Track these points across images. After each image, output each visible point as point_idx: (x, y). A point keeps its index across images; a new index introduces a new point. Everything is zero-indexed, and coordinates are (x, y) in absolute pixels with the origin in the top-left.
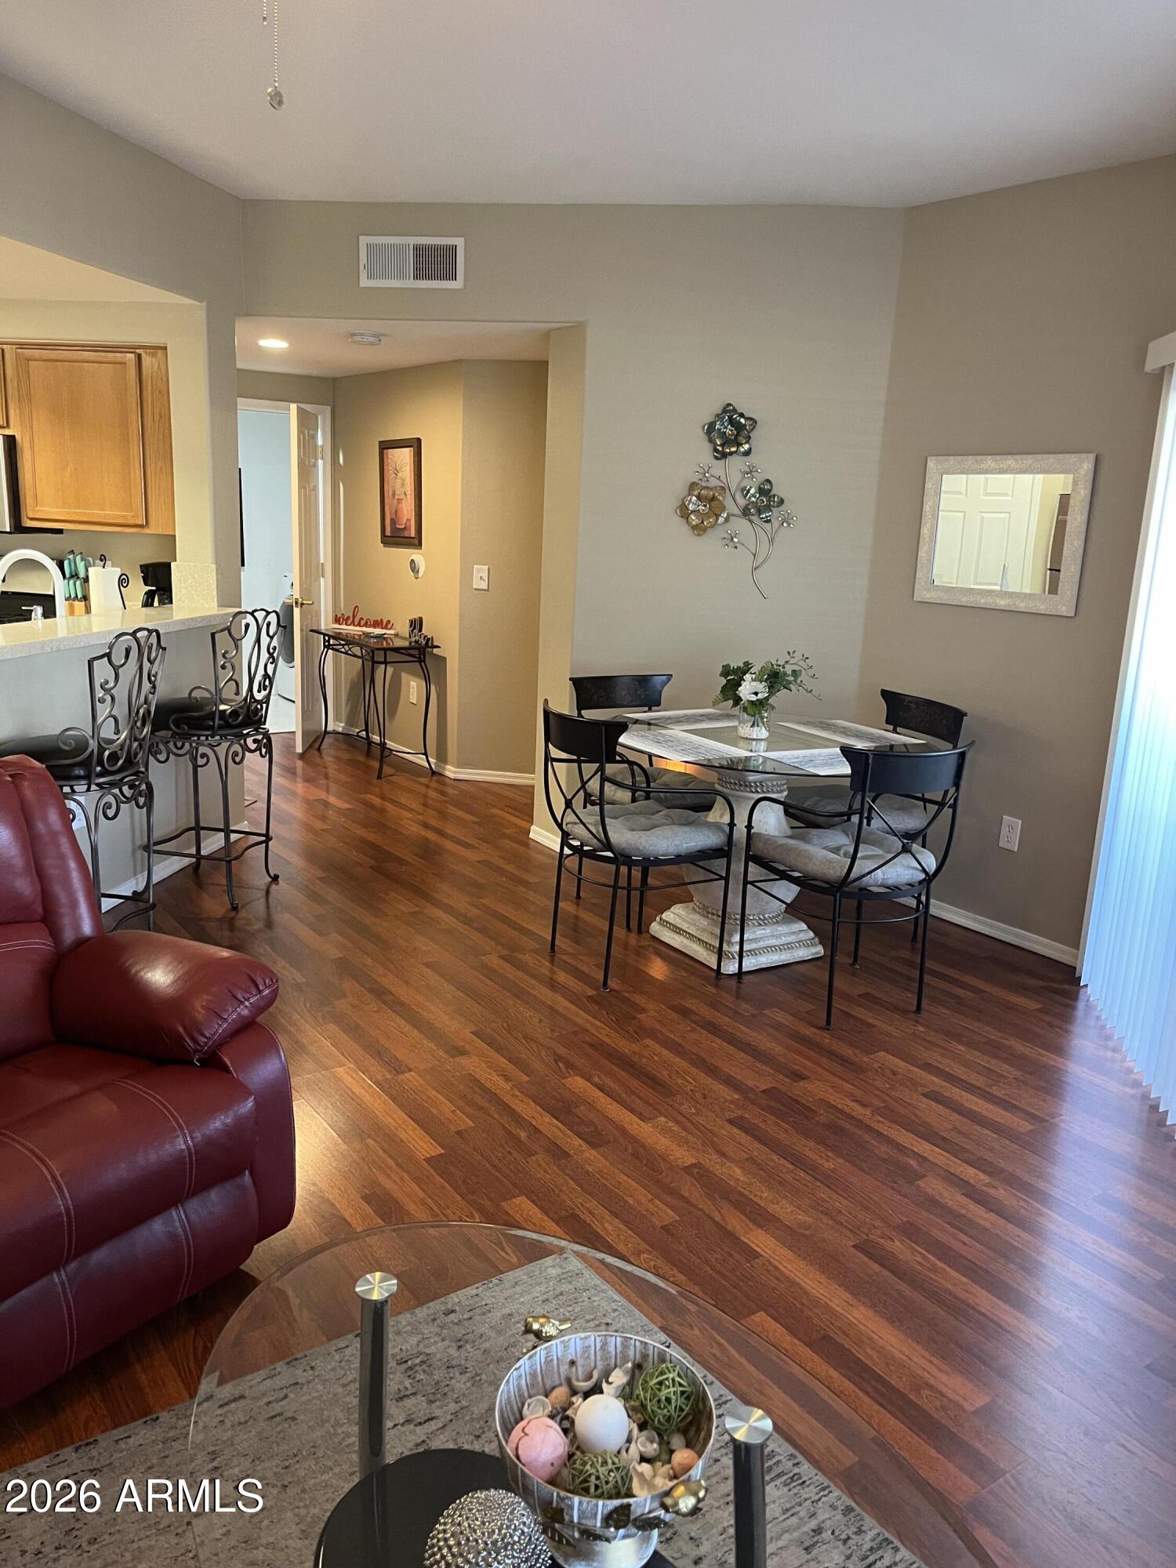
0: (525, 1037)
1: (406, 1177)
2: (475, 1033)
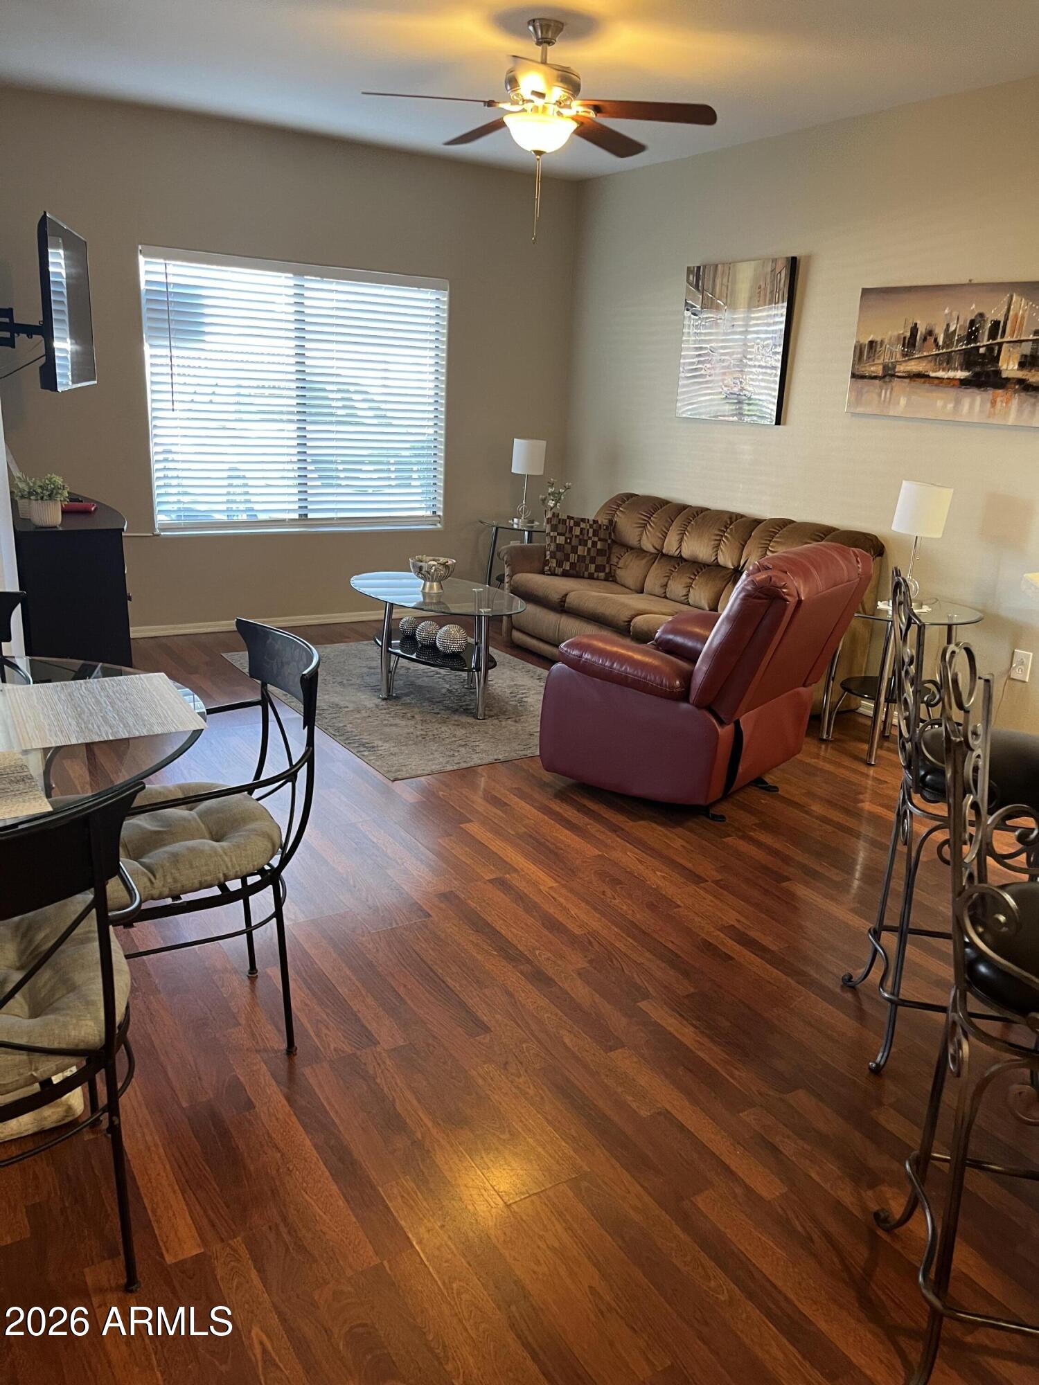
1: (485, 814)
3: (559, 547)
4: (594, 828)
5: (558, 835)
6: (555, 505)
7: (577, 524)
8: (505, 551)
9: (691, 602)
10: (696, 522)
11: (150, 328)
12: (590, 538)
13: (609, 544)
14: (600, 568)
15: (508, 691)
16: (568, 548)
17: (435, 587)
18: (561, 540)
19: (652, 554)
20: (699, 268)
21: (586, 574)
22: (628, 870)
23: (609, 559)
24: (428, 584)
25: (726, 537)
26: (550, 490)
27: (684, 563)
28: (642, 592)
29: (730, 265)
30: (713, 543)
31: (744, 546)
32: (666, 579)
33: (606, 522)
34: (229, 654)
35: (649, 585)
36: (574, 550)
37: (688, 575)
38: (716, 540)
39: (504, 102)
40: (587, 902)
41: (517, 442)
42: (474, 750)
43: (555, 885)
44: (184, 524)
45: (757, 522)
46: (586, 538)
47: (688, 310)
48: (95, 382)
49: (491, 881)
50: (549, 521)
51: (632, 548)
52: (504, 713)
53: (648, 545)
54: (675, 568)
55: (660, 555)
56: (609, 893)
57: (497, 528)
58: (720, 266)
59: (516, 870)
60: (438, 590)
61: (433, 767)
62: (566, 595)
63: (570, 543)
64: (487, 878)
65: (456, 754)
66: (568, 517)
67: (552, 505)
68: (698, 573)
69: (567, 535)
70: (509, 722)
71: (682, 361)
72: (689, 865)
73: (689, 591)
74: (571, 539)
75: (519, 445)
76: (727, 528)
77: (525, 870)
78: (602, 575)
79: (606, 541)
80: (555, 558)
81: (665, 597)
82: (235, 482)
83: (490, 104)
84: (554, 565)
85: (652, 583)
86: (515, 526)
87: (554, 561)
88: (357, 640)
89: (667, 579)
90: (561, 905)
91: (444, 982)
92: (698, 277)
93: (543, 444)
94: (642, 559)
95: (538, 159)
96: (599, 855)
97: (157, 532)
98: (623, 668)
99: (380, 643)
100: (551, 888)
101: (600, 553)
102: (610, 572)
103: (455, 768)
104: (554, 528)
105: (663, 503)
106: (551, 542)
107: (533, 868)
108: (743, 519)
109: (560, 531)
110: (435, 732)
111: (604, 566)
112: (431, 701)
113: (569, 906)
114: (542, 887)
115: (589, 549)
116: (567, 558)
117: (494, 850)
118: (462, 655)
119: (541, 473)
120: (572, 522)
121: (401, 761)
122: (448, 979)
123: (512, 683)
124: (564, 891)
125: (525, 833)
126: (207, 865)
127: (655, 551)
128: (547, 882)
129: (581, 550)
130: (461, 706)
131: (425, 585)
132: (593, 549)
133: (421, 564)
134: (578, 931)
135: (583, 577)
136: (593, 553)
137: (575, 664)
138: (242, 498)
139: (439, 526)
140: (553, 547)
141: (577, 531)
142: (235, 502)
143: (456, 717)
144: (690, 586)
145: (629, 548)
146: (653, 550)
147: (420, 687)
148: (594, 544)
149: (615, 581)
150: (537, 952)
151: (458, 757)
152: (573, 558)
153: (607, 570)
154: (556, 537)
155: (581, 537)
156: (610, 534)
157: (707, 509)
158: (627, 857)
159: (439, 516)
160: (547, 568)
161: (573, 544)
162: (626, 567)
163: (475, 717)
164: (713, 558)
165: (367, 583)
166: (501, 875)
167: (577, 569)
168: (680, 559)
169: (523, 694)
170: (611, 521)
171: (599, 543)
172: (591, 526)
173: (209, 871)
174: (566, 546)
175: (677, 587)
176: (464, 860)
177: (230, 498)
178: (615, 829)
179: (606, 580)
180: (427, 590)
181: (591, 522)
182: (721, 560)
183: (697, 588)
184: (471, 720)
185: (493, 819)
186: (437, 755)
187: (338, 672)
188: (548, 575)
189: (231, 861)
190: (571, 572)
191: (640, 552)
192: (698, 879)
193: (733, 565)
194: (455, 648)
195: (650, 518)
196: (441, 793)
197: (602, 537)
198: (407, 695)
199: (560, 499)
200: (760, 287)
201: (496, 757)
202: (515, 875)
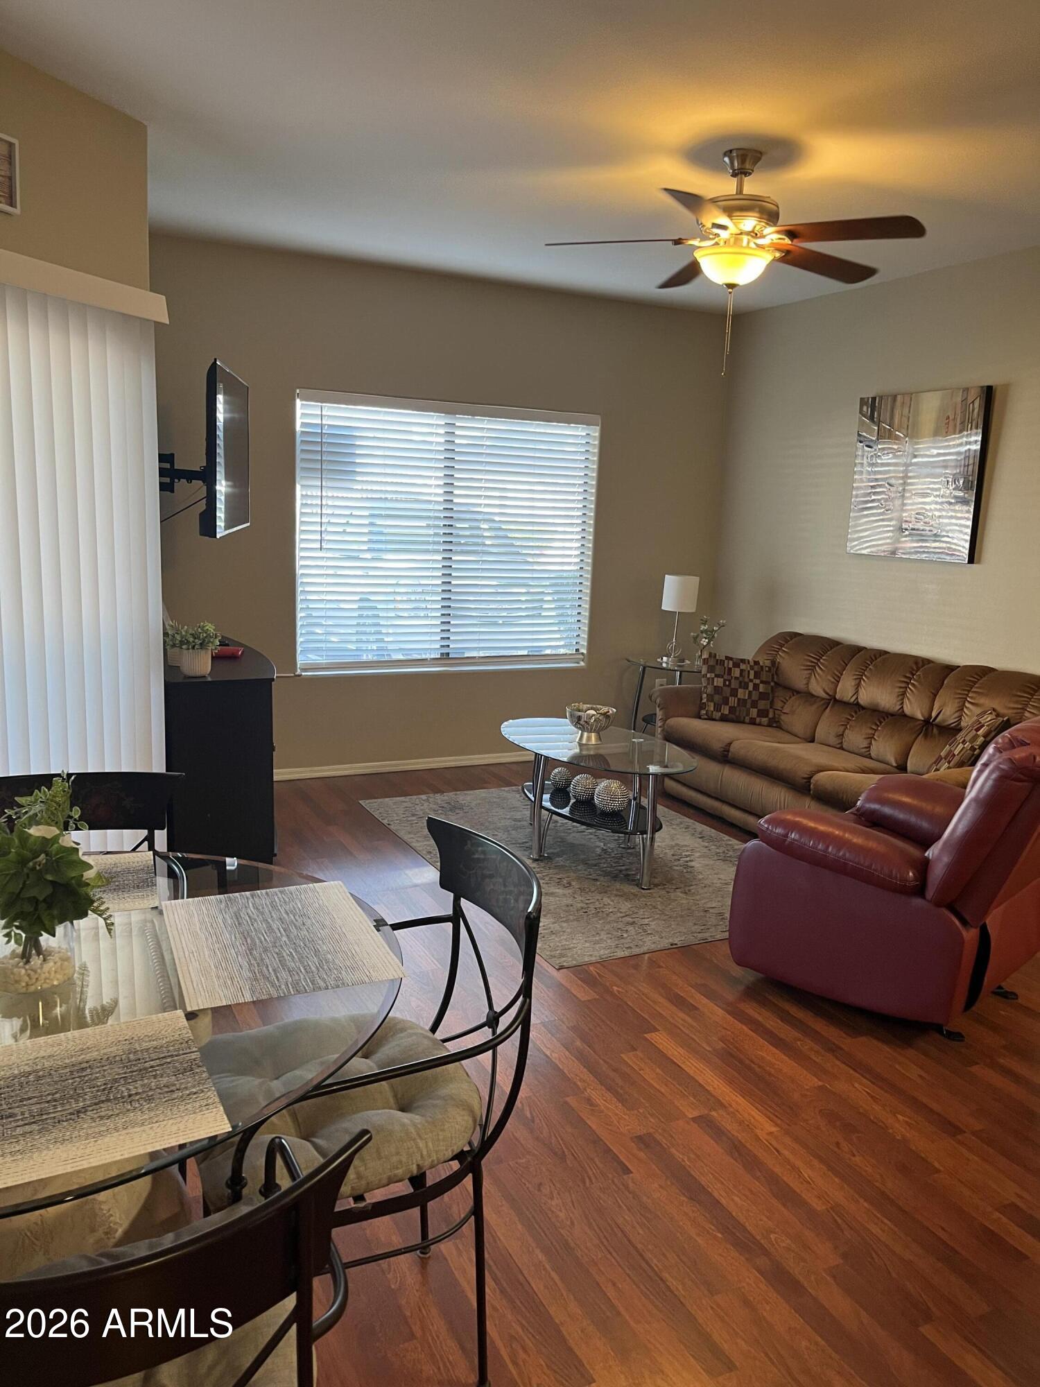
0: (563, 1158)
1: (671, 1020)
2: (627, 1171)
3: (717, 690)
4: (806, 1045)
5: (764, 1055)
6: (708, 643)
7: (736, 665)
8: (658, 693)
9: (873, 754)
10: (875, 666)
11: (303, 469)
12: (751, 681)
13: (772, 687)
14: (763, 713)
15: (670, 852)
16: (727, 691)
17: (593, 738)
18: (719, 682)
19: (823, 699)
20: (874, 399)
21: (747, 719)
22: (861, 1111)
23: (772, 703)
24: (586, 734)
25: (913, 684)
26: (703, 627)
27: (862, 712)
28: (812, 741)
29: (912, 396)
30: (897, 690)
31: (935, 696)
32: (842, 729)
33: (768, 663)
34: (367, 801)
35: (820, 732)
36: (734, 693)
37: (869, 725)
38: (901, 687)
39: (694, 238)
40: (821, 1160)
41: (669, 579)
42: (645, 931)
43: (774, 1129)
44: (326, 664)
45: (949, 669)
46: (746, 680)
47: (861, 442)
48: (249, 524)
49: (694, 1119)
50: (705, 661)
51: (798, 692)
52: (670, 881)
53: (818, 687)
54: (853, 716)
55: (833, 701)
56: (845, 1146)
57: (644, 668)
58: (899, 398)
59: (722, 1106)
60: (596, 740)
61: (602, 952)
62: (730, 744)
63: (729, 685)
64: (690, 1116)
65: (625, 935)
66: (727, 658)
67: (705, 644)
68: (881, 723)
69: (726, 677)
70: (678, 893)
71: (854, 493)
72: (934, 1106)
73: (871, 743)
74: (730, 681)
75: (671, 582)
76: (913, 675)
77: (734, 1104)
78: (765, 721)
79: (769, 683)
80: (712, 701)
81: (842, 748)
82: (365, 613)
83: (678, 242)
84: (712, 709)
85: (825, 729)
86: (664, 665)
87: (712, 704)
88: (499, 786)
89: (843, 727)
90: (788, 1161)
91: (661, 1279)
92: (873, 409)
93: (696, 580)
94: (811, 705)
95: (730, 293)
96: (820, 1087)
97: (298, 672)
98: (841, 854)
99: (533, 799)
100: (771, 1133)
101: (763, 696)
102: (774, 718)
103: (627, 953)
104: (711, 669)
105: (832, 644)
106: (708, 684)
107: (740, 1100)
108: (931, 665)
109: (717, 673)
110: (597, 905)
111: (768, 711)
112: (585, 862)
113: (799, 1163)
114: (758, 1132)
115: (750, 692)
116: (726, 702)
117: (691, 1073)
118: (622, 813)
119: (694, 610)
120: (731, 662)
121: (564, 943)
122: (667, 1276)
123: (673, 843)
124: (787, 1140)
125: (723, 1048)
126: (398, 1153)
127: (828, 697)
128: (765, 1126)
129: (741, 693)
130: (621, 871)
131: (582, 736)
132: (754, 692)
133: (580, 714)
134: (818, 1206)
135: (743, 722)
136: (755, 696)
137: (778, 844)
138: (373, 630)
139: (582, 664)
140: (710, 690)
141: (736, 672)
142: (365, 633)
143: (618, 885)
144: (871, 737)
145: (796, 692)
146: (824, 695)
147: (572, 846)
148: (756, 687)
149: (780, 727)
150: (772, 1236)
151: (628, 940)
152: (733, 701)
153: (771, 715)
154: (713, 679)
155: (741, 679)
156: (773, 675)
157: (886, 653)
158: (857, 1090)
159: (582, 654)
160: (703, 712)
161: (733, 686)
162: (793, 712)
163: (639, 885)
164: (898, 707)
165: (514, 730)
166: (706, 1112)
167: (737, 714)
168: (857, 706)
169: (687, 856)
170: (773, 662)
171: (761, 685)
172: (752, 668)
173: (401, 1162)
174: (725, 688)
175: (855, 738)
176: (658, 1087)
177: (360, 629)
178: (833, 1049)
179: (769, 725)
180: (584, 741)
181: (752, 663)
182: (908, 709)
183: (881, 739)
184: (635, 890)
185: (682, 1028)
186: (603, 936)
187: (482, 824)
188: (705, 719)
189: (427, 1146)
190: (731, 716)
191: (809, 696)
192: (952, 1129)
193: (923, 715)
194: (616, 805)
195: (819, 660)
196: (615, 988)
197: (764, 679)
198: (558, 855)
199: (713, 637)
200: (948, 418)
201: (671, 941)
202: (721, 1112)
